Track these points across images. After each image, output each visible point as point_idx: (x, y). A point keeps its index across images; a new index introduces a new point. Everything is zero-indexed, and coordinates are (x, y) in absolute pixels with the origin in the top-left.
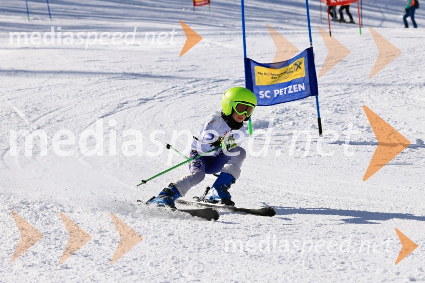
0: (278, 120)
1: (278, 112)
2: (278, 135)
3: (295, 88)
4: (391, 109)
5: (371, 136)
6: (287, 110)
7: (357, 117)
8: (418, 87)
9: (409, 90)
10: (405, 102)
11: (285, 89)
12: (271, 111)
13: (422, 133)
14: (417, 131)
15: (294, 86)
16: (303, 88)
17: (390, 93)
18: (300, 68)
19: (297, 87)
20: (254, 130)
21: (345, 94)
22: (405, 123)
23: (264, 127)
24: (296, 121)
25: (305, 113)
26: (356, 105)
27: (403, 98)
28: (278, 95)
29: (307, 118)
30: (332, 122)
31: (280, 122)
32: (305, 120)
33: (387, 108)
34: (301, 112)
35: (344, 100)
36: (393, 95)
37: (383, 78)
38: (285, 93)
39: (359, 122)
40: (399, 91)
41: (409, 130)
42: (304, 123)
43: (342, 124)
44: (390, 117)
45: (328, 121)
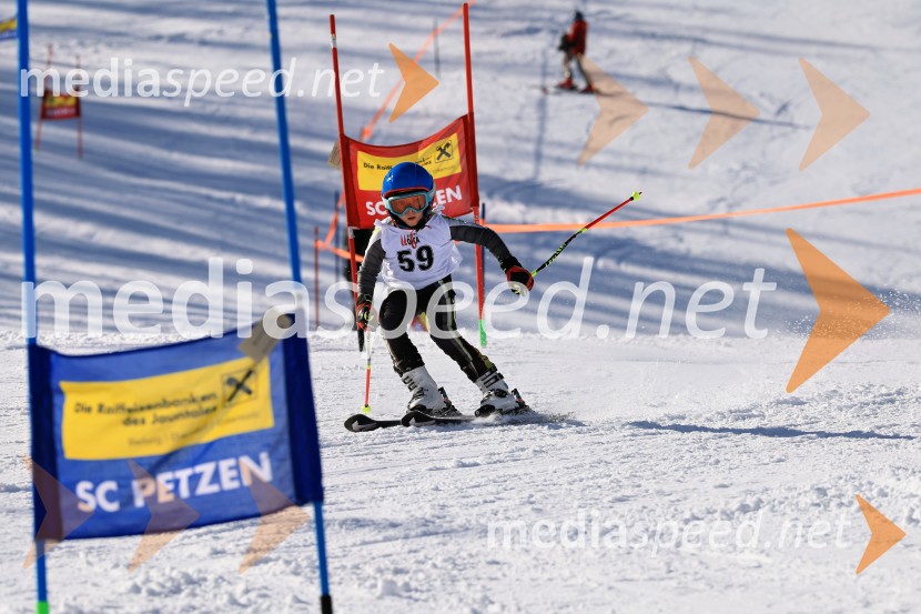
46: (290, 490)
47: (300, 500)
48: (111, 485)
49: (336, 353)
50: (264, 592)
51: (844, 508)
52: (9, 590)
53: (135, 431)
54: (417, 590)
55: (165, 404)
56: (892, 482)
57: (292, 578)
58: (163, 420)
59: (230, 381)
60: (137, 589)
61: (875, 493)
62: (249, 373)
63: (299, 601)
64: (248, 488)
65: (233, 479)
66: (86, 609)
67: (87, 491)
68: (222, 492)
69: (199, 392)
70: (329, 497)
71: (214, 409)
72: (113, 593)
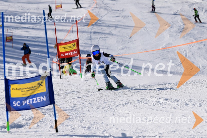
0: (27, 123)
1: (27, 119)
2: (27, 132)
3: (38, 100)
4: (103, 118)
5: (91, 132)
6: (33, 118)
7: (81, 122)
8: (121, 105)
9: (115, 107)
10: (113, 113)
11: (31, 100)
12: (22, 118)
13: (125, 130)
14: (122, 129)
15: (38, 98)
16: (45, 99)
17: (103, 108)
18: (42, 86)
19: (40, 98)
20: (10, 129)
21: (72, 109)
22: (113, 125)
23: (17, 127)
24: (39, 125)
25: (45, 120)
26: (80, 116)
27: (111, 111)
28: (26, 104)
29: (47, 123)
30: (64, 125)
31: (28, 125)
32: (46, 124)
33: (101, 117)
34: (42, 119)
35: (71, 113)
36: (104, 110)
37: (97, 101)
38: (31, 103)
39: (83, 125)
40: (108, 107)
41: (116, 129)
42: (45, 125)
43: (70, 126)
44: (103, 122)
45: (61, 124)
46: (49, 102)
47: (51, 104)
48: (19, 102)
49: (56, 79)
50: (45, 119)
51: (142, 104)
52: (2, 120)
53: (23, 93)
54: (71, 119)
55: (28, 88)
56: (150, 99)
57: (50, 117)
58: (28, 91)
59: (39, 84)
60: (24, 119)
61: (147, 101)
62: (42, 83)
63: (51, 121)
64: (42, 102)
65: (39, 100)
66: (15, 123)
67: (15, 103)
68: (38, 103)
69: (33, 86)
70: (56, 103)
71: (36, 89)
72: (20, 120)
